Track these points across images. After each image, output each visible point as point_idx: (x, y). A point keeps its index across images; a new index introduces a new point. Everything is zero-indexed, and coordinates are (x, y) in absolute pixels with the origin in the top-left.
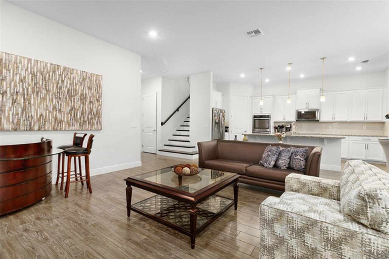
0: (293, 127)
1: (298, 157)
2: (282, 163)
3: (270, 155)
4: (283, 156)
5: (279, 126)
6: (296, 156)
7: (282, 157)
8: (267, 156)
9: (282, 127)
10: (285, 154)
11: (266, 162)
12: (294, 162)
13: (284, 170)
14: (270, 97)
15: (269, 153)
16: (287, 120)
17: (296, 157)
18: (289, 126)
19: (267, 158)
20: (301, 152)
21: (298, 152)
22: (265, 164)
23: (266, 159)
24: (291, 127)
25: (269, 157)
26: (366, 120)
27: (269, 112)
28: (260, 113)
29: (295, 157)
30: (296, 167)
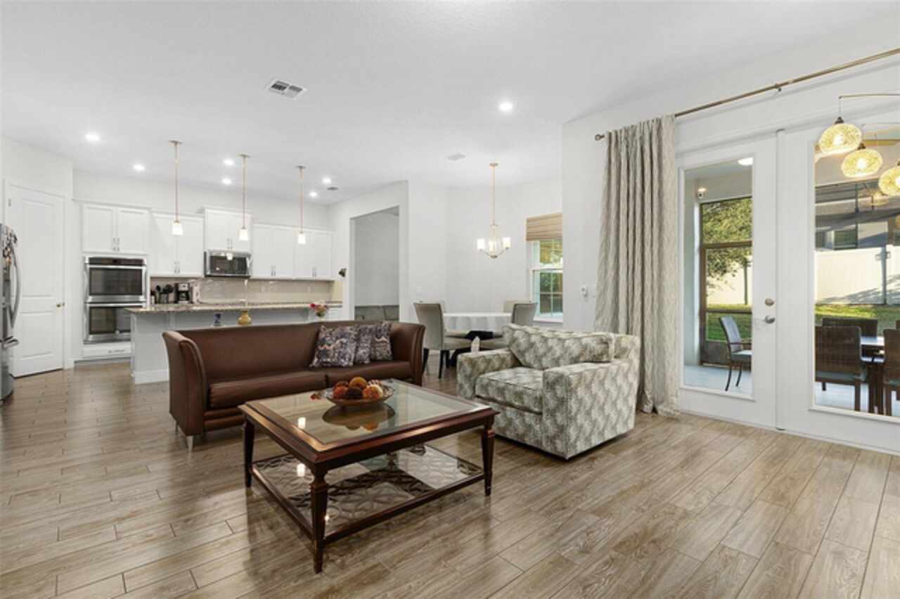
0: (196, 289)
1: (383, 339)
2: (364, 353)
3: (346, 344)
4: (364, 341)
5: (158, 288)
6: (379, 338)
7: (362, 342)
8: (341, 347)
9: (168, 290)
10: (366, 337)
11: (343, 357)
12: (378, 348)
13: (368, 365)
14: (141, 213)
15: (344, 340)
16: (183, 273)
17: (381, 340)
18: (186, 289)
19: (342, 350)
20: (385, 330)
21: (380, 330)
22: (343, 360)
23: (340, 352)
24: (191, 289)
25: (345, 348)
26: (315, 278)
27: (142, 252)
28: (112, 251)
29: (377, 340)
30: (381, 355)
